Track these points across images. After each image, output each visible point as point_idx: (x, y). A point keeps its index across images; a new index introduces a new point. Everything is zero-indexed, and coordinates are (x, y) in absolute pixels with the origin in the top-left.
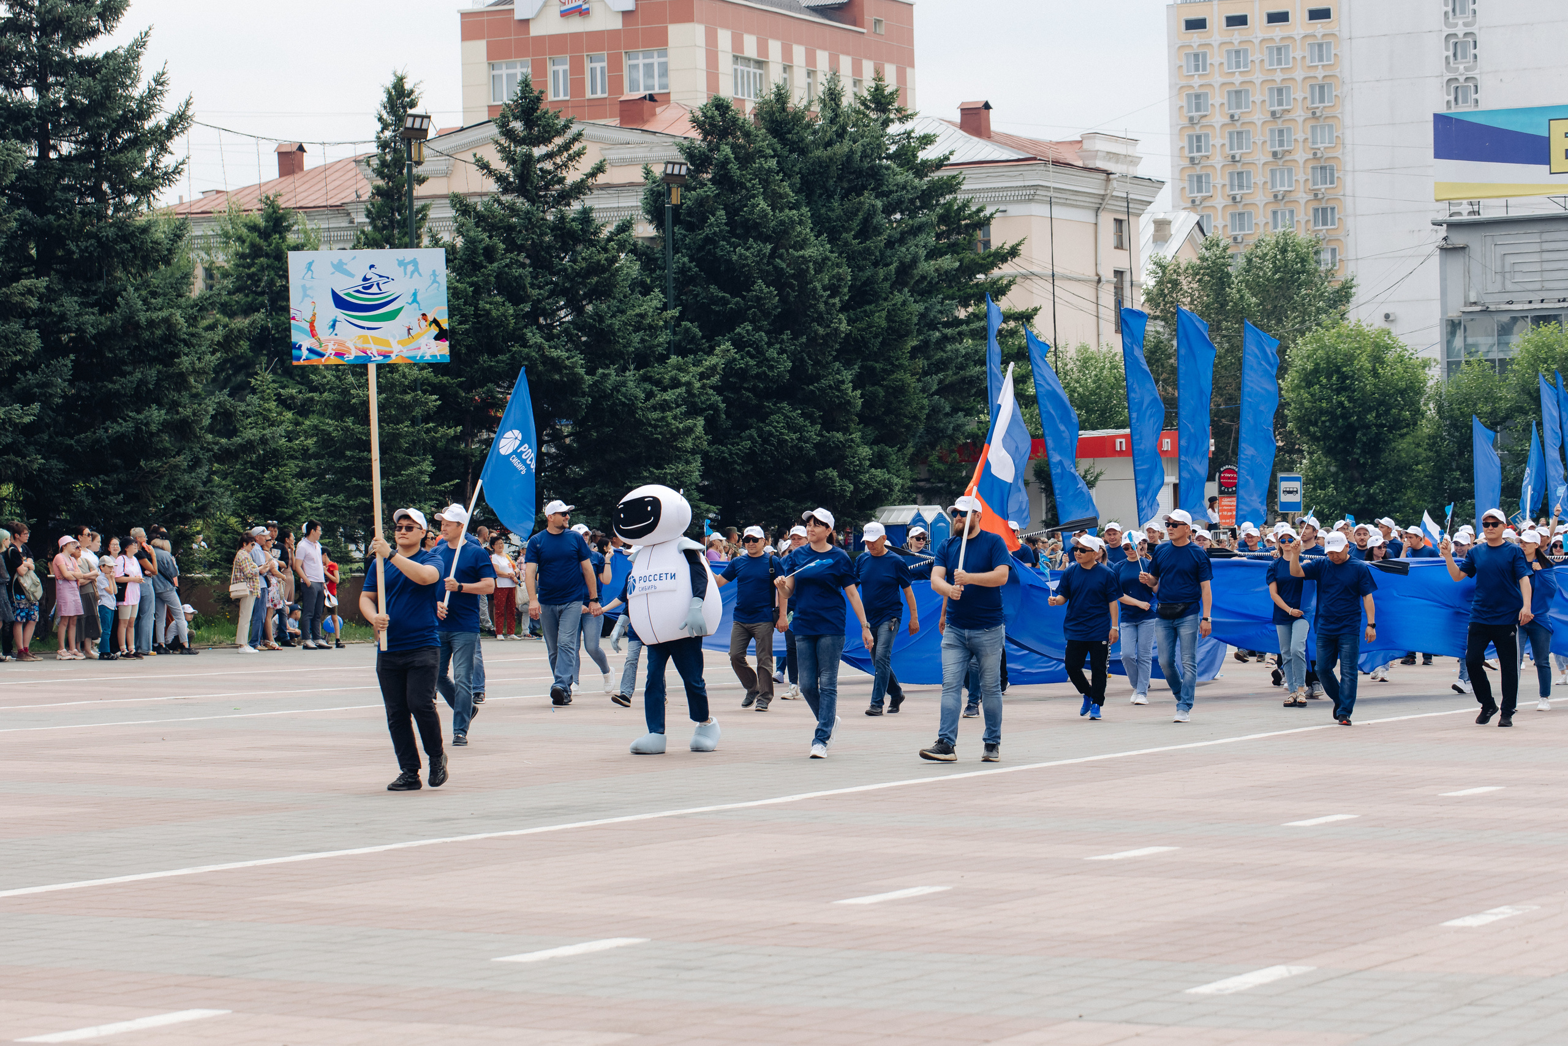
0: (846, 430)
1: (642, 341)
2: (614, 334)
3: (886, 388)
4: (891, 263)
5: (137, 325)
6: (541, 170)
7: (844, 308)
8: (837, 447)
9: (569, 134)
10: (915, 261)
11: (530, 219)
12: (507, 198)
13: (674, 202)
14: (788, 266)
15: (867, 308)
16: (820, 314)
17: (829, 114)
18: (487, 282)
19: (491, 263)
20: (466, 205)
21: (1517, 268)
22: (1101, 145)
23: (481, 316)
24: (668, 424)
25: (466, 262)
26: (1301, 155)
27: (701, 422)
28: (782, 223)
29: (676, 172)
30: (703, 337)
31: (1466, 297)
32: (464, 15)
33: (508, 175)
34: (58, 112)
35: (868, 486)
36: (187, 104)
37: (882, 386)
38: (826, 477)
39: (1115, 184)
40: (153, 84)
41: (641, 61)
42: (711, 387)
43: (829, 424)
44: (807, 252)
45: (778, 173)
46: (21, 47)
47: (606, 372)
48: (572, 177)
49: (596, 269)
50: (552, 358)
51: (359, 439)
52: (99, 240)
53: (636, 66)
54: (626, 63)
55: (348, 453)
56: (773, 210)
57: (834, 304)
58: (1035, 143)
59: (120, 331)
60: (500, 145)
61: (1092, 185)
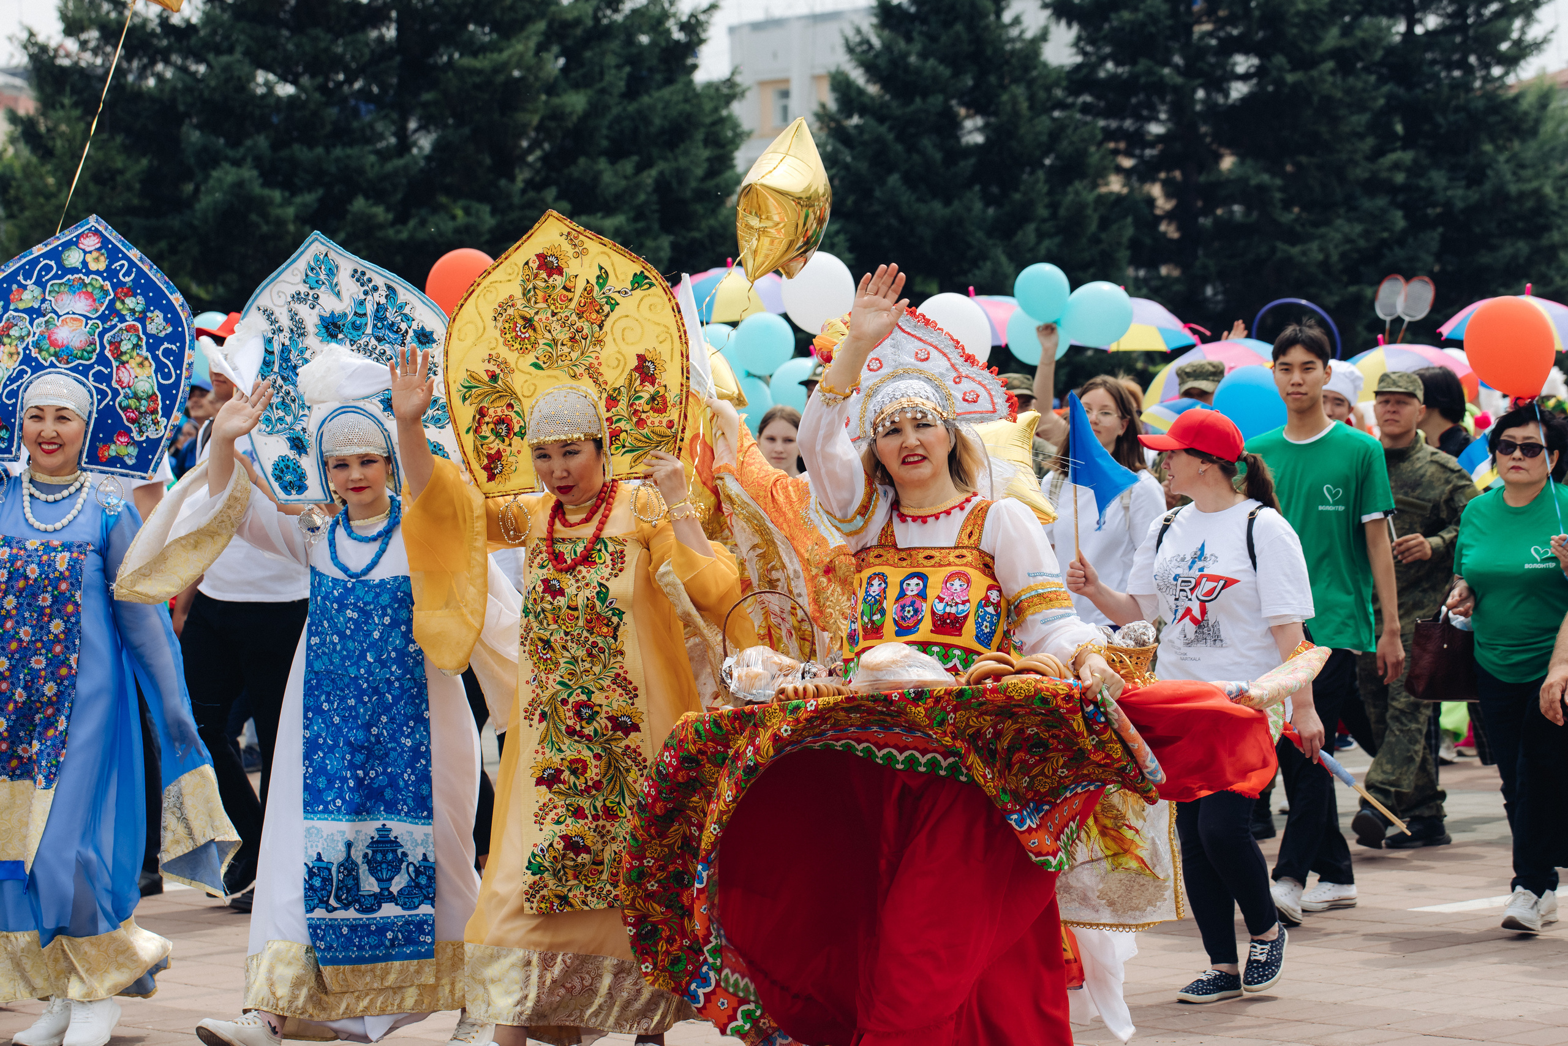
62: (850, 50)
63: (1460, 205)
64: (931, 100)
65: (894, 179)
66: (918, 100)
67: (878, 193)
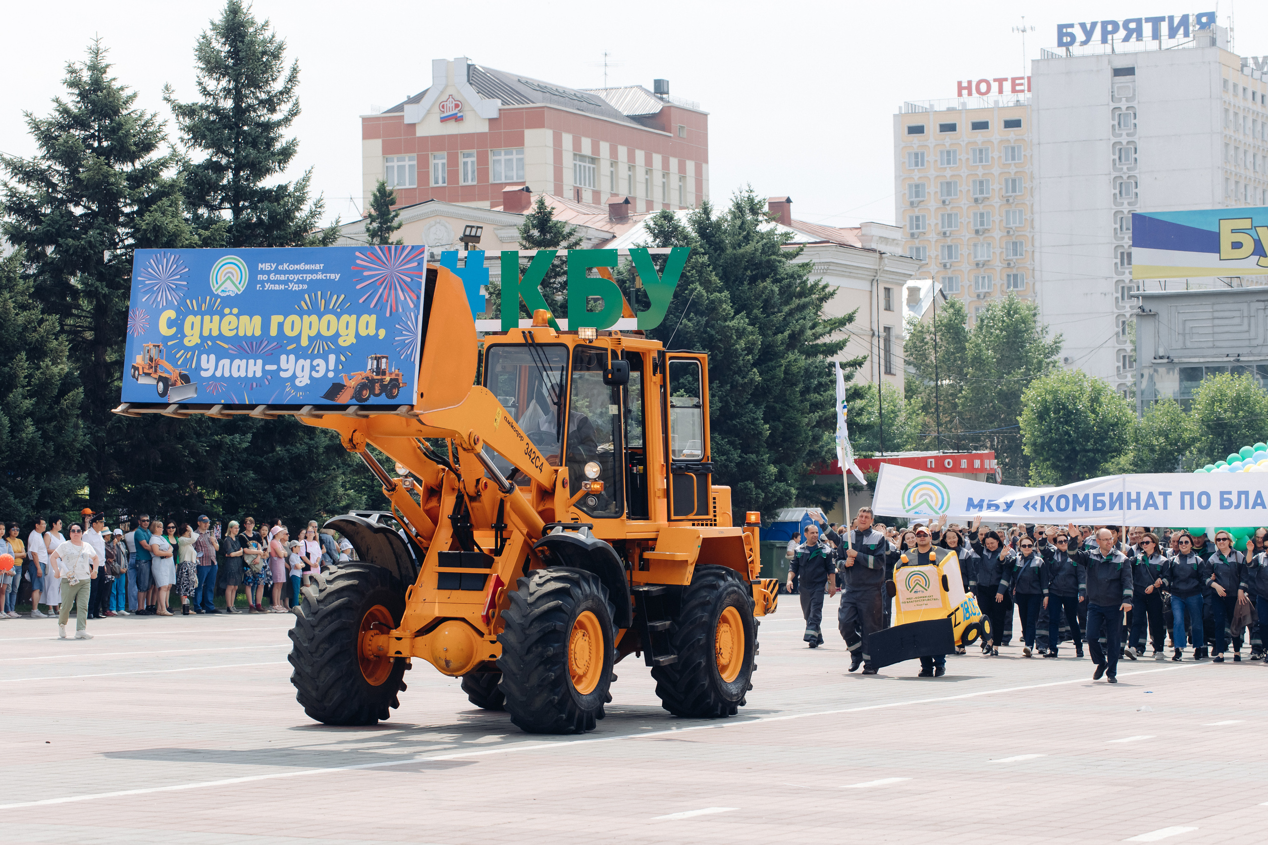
0: (758, 453)
3: (784, 424)
4: (784, 331)
7: (754, 365)
8: (752, 465)
9: (573, 239)
10: (802, 331)
13: (637, 287)
14: (717, 333)
15: (770, 364)
16: (740, 368)
17: (738, 222)
21: (1194, 331)
22: (876, 232)
26: (997, 234)
28: (713, 302)
31: (1156, 351)
32: (366, 120)
35: (774, 495)
37: (780, 421)
38: (746, 488)
39: (886, 261)
40: (314, 207)
41: (503, 157)
43: (746, 449)
44: (730, 324)
45: (709, 265)
46: (225, 182)
53: (499, 161)
54: (491, 158)
56: (707, 292)
57: (749, 360)
58: (823, 228)
61: (869, 262)
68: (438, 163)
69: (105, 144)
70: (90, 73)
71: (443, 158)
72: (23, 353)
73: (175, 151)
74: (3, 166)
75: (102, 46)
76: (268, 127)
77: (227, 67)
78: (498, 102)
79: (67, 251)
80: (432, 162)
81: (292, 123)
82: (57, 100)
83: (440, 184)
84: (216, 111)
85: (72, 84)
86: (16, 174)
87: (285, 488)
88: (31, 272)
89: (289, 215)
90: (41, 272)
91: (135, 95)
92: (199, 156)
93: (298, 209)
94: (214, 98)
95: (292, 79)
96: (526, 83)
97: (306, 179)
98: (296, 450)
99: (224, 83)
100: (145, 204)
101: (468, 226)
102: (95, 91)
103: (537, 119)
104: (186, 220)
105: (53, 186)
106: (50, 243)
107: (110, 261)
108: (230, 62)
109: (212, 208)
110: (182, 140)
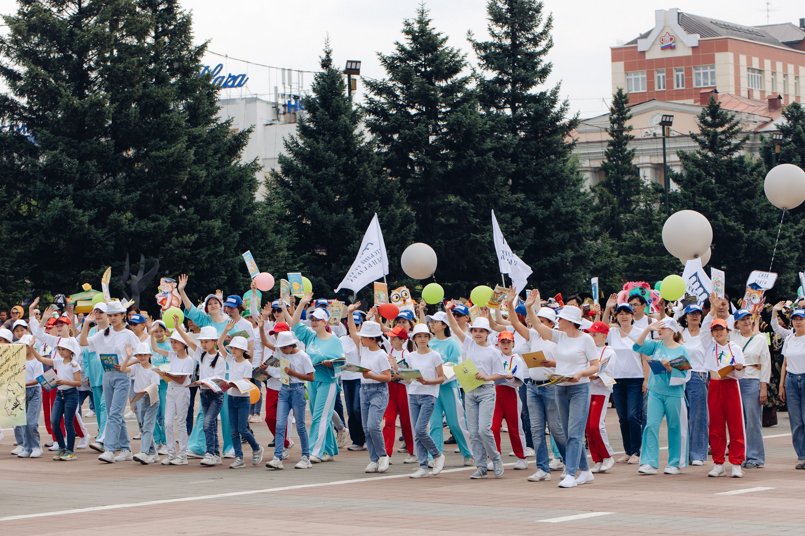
1: (767, 218)
2: (756, 214)
5: (561, 214)
6: (720, 138)
11: (716, 162)
12: (704, 151)
13: (777, 152)
18: (698, 191)
19: (700, 182)
20: (686, 156)
23: (696, 206)
24: (782, 255)
25: (688, 182)
27: (797, 254)
29: (778, 138)
30: (790, 215)
32: (613, 49)
33: (705, 141)
34: (522, 118)
36: (578, 115)
40: (563, 106)
41: (701, 71)
42: (799, 238)
46: (506, 91)
47: (754, 232)
48: (734, 142)
49: (747, 184)
50: (729, 226)
51: (645, 263)
52: (543, 175)
53: (699, 74)
54: (694, 72)
55: (640, 270)
59: (553, 216)
60: (702, 127)
62: (287, 146)
63: (541, 216)
64: (329, 169)
65: (315, 205)
66: (324, 169)
67: (307, 210)
68: (660, 76)
69: (428, 69)
70: (418, 25)
71: (663, 72)
72: (378, 202)
73: (475, 72)
74: (365, 85)
75: (425, 8)
76: (533, 55)
77: (506, 18)
78: (698, 36)
79: (405, 138)
80: (656, 75)
81: (548, 52)
82: (397, 43)
83: (662, 89)
84: (501, 46)
85: (407, 33)
86: (373, 91)
87: (546, 284)
88: (385, 150)
89: (547, 111)
90: (391, 150)
91: (447, 38)
92: (490, 75)
93: (552, 107)
94: (499, 39)
95: (548, 25)
96: (716, 24)
97: (558, 88)
98: (553, 260)
99: (505, 29)
100: (455, 106)
101: (664, 115)
102: (422, 36)
103: (723, 46)
104: (482, 116)
105: (397, 96)
106: (395, 133)
107: (433, 142)
108: (509, 15)
109: (498, 108)
110: (479, 64)
